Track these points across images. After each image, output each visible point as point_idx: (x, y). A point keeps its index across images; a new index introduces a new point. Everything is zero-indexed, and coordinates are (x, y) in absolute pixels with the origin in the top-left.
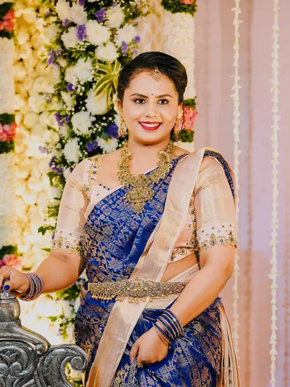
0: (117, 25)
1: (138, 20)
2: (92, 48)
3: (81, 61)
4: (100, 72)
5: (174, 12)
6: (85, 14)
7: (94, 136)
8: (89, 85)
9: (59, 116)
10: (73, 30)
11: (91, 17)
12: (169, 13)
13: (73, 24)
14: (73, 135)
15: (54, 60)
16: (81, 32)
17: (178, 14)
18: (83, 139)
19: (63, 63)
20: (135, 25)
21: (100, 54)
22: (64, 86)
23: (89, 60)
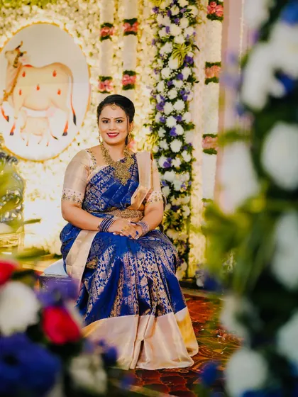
0: (185, 27)
1: (196, 25)
2: (172, 38)
3: (167, 43)
4: (176, 48)
5: (212, 20)
6: (170, 21)
7: (171, 79)
8: (170, 55)
9: (155, 70)
10: (164, 29)
11: (173, 22)
12: (210, 20)
13: (164, 26)
14: (162, 79)
15: (154, 43)
16: (168, 30)
17: (214, 21)
18: (166, 81)
19: (159, 45)
20: (194, 27)
21: (176, 40)
22: (158, 55)
23: (171, 43)
